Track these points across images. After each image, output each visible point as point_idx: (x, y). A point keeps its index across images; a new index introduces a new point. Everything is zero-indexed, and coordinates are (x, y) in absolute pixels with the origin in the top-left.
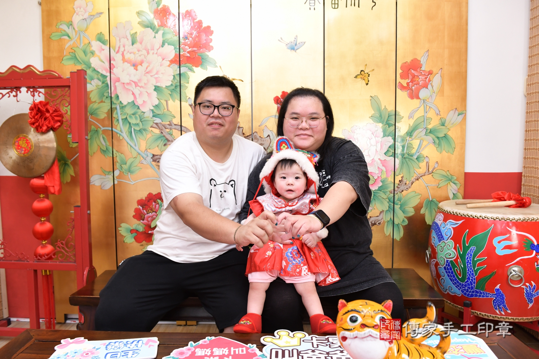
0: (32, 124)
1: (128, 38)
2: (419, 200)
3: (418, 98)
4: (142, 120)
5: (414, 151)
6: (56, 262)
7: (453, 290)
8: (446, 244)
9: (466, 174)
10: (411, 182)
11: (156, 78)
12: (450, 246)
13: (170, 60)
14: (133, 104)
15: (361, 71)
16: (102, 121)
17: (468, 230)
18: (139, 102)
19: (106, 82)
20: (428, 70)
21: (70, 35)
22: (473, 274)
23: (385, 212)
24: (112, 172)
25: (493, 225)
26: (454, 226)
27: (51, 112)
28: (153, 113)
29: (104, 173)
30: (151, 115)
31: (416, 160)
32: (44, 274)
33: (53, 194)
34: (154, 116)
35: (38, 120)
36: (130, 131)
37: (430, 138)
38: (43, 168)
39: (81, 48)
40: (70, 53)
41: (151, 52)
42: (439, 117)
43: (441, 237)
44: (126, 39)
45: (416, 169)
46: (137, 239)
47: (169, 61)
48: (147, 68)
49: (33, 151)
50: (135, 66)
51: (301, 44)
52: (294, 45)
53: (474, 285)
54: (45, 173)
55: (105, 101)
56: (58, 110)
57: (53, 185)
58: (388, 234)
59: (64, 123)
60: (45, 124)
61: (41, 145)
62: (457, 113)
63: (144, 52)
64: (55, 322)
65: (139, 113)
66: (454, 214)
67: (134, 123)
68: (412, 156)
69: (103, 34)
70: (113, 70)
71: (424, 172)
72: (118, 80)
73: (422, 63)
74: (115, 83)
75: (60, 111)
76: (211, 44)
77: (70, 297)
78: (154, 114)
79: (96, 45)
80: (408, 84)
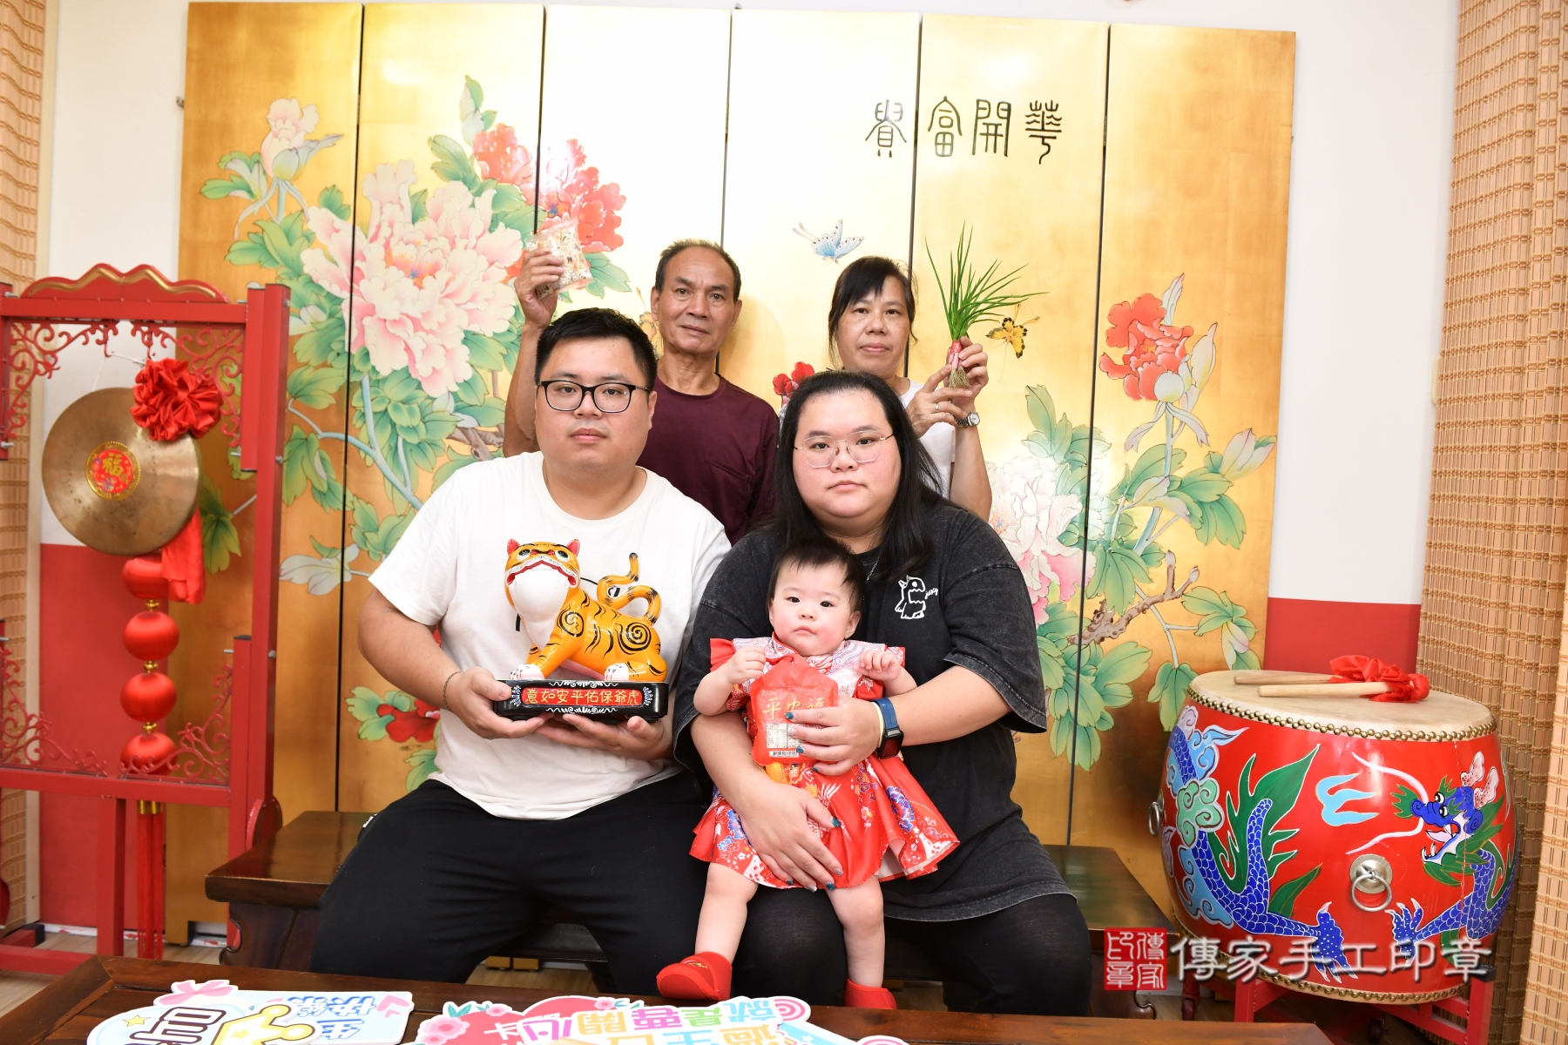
0: (142, 418)
1: (403, 203)
2: (1146, 665)
3: (1151, 396)
4: (427, 419)
5: (1135, 536)
6: (178, 781)
7: (1212, 912)
8: (1201, 789)
9: (1273, 603)
10: (1126, 616)
11: (469, 312)
12: (1208, 795)
13: (508, 265)
14: (406, 376)
15: (1006, 320)
16: (322, 416)
17: (1254, 755)
18: (422, 370)
19: (338, 316)
20: (1179, 325)
21: (253, 188)
22: (1262, 872)
23: (1053, 692)
24: (340, 551)
25: (1318, 745)
26: (1223, 743)
27: (191, 388)
28: (456, 402)
29: (319, 551)
30: (451, 406)
31: (1140, 561)
32: (142, 812)
33: (182, 600)
34: (457, 410)
35: (157, 410)
36: (393, 445)
37: (1180, 502)
38: (161, 534)
39: (279, 223)
40: (251, 236)
41: (461, 243)
42: (1206, 449)
43: (1188, 771)
44: (398, 207)
45: (1139, 584)
46: (395, 732)
47: (506, 268)
48: (447, 284)
49: (138, 487)
50: (417, 276)
51: (852, 243)
52: (833, 244)
53: (1265, 901)
54: (164, 546)
55: (334, 364)
56: (210, 384)
57: (182, 578)
58: (1059, 753)
59: (222, 417)
60: (173, 419)
61: (160, 471)
62: (1252, 444)
63: (444, 243)
64: (164, 941)
65: (420, 400)
66: (1223, 711)
67: (405, 425)
68: (1131, 549)
69: (339, 191)
70: (359, 286)
71: (1161, 593)
72: (371, 311)
73: (1164, 306)
74: (362, 319)
75: (214, 386)
76: (617, 231)
77: (207, 879)
78: (459, 404)
79: (318, 218)
80: (1126, 359)
